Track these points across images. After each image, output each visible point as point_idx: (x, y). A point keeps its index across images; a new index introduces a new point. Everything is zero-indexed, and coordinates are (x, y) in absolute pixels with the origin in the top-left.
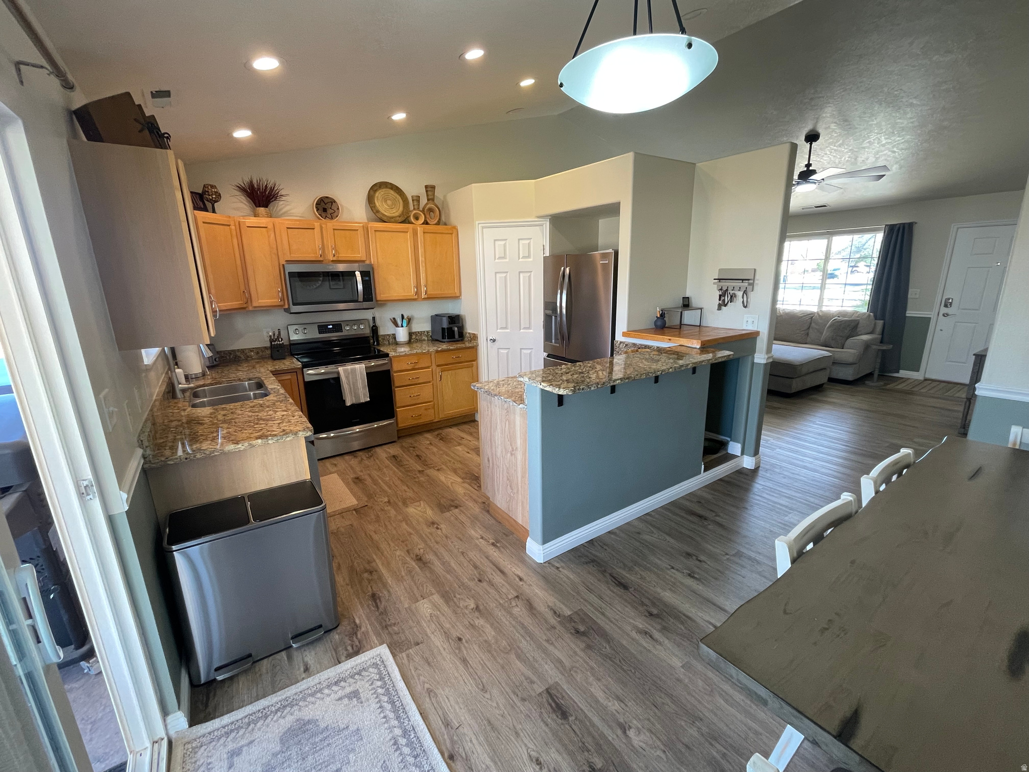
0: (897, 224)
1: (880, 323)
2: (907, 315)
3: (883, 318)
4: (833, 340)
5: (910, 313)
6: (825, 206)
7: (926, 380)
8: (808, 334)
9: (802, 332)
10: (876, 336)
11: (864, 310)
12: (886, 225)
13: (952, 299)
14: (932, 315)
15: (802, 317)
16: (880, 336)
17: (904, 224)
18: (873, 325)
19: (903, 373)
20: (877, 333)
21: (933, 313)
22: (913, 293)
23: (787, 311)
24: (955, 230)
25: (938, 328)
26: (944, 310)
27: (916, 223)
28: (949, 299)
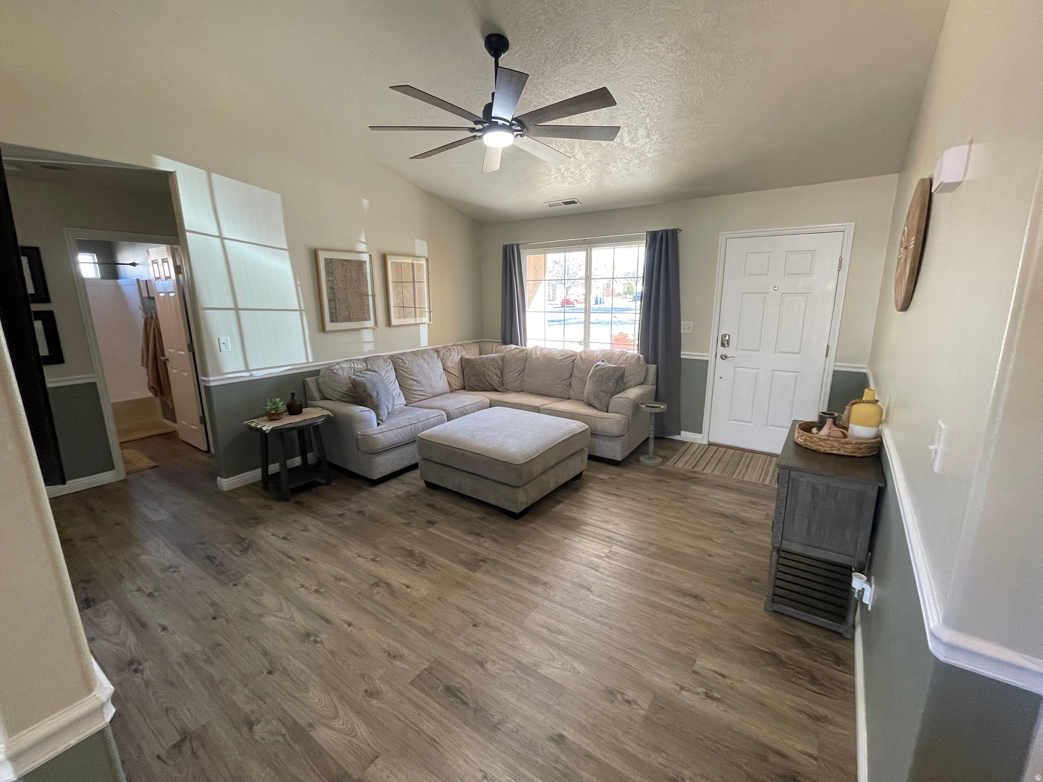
0: (659, 231)
1: (652, 368)
2: (682, 357)
3: (655, 362)
4: (595, 396)
5: (685, 354)
6: (574, 202)
7: (710, 444)
8: (570, 384)
9: (564, 382)
10: (649, 388)
11: (633, 350)
12: (647, 232)
13: (729, 336)
14: (709, 356)
15: (561, 361)
16: (654, 387)
17: (667, 231)
18: (644, 373)
19: (686, 436)
20: (650, 383)
21: (710, 355)
22: (687, 327)
23: (545, 351)
24: (724, 239)
25: (717, 376)
26: (722, 351)
27: (680, 230)
28: (725, 336)
